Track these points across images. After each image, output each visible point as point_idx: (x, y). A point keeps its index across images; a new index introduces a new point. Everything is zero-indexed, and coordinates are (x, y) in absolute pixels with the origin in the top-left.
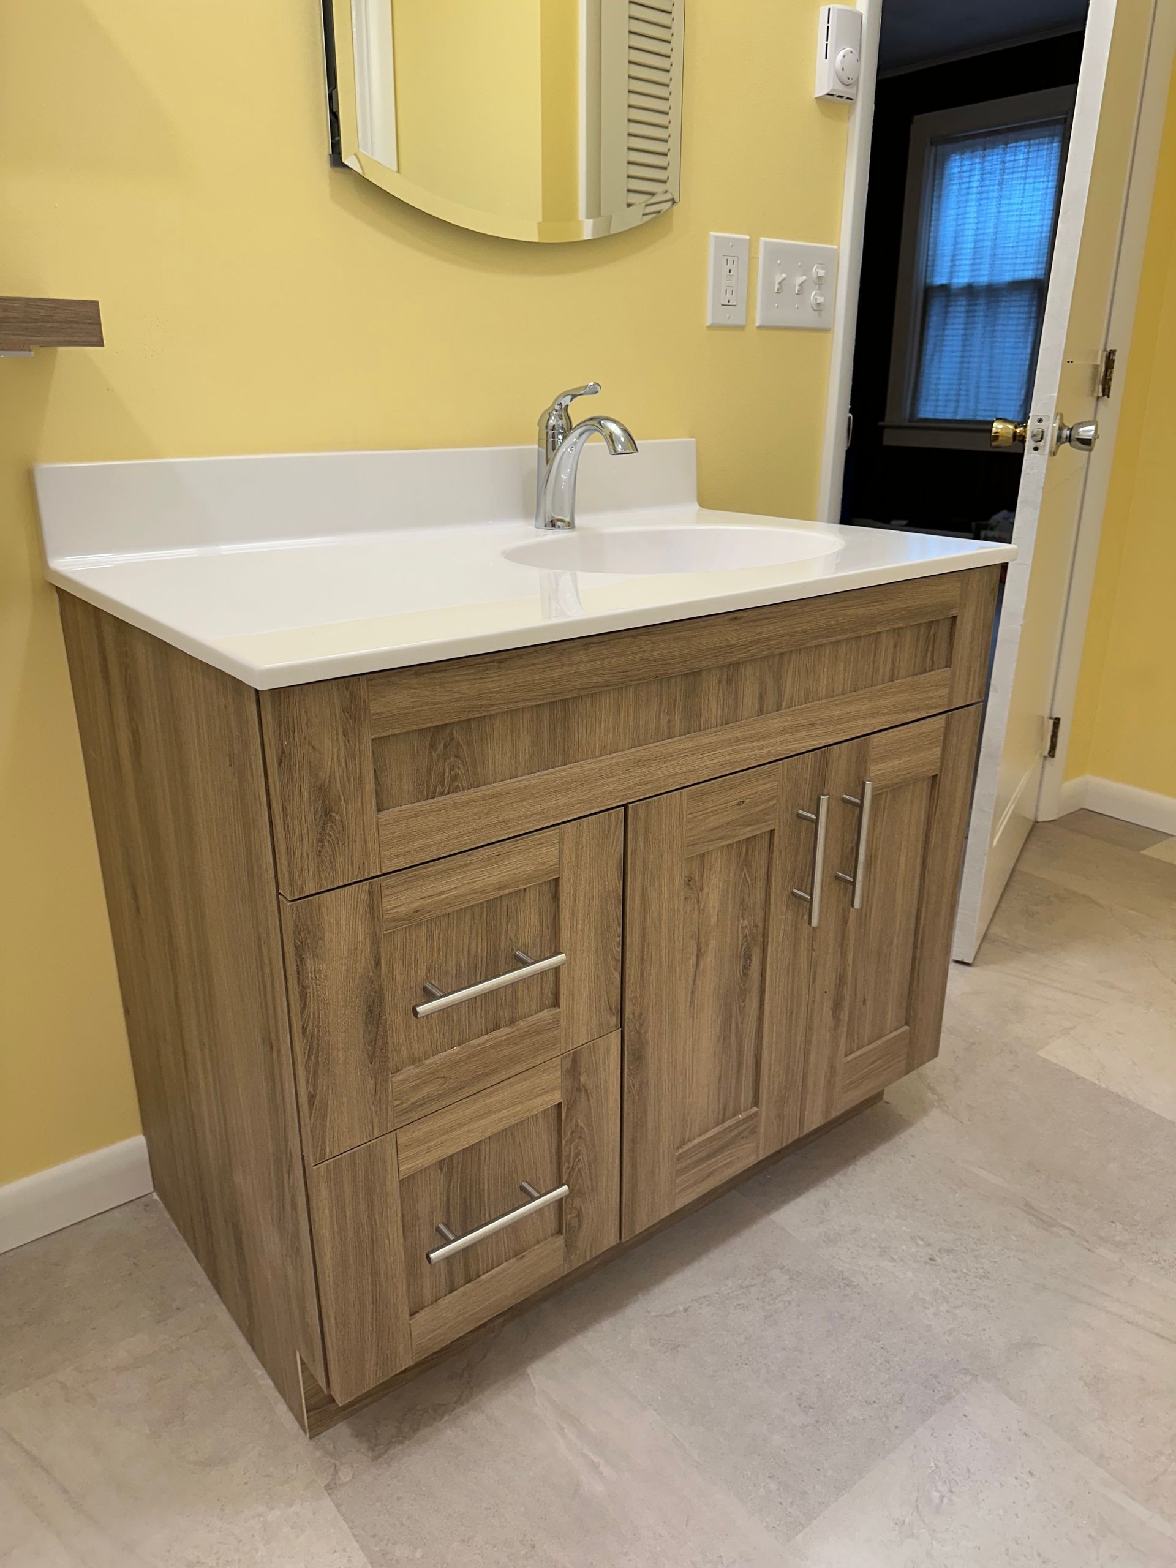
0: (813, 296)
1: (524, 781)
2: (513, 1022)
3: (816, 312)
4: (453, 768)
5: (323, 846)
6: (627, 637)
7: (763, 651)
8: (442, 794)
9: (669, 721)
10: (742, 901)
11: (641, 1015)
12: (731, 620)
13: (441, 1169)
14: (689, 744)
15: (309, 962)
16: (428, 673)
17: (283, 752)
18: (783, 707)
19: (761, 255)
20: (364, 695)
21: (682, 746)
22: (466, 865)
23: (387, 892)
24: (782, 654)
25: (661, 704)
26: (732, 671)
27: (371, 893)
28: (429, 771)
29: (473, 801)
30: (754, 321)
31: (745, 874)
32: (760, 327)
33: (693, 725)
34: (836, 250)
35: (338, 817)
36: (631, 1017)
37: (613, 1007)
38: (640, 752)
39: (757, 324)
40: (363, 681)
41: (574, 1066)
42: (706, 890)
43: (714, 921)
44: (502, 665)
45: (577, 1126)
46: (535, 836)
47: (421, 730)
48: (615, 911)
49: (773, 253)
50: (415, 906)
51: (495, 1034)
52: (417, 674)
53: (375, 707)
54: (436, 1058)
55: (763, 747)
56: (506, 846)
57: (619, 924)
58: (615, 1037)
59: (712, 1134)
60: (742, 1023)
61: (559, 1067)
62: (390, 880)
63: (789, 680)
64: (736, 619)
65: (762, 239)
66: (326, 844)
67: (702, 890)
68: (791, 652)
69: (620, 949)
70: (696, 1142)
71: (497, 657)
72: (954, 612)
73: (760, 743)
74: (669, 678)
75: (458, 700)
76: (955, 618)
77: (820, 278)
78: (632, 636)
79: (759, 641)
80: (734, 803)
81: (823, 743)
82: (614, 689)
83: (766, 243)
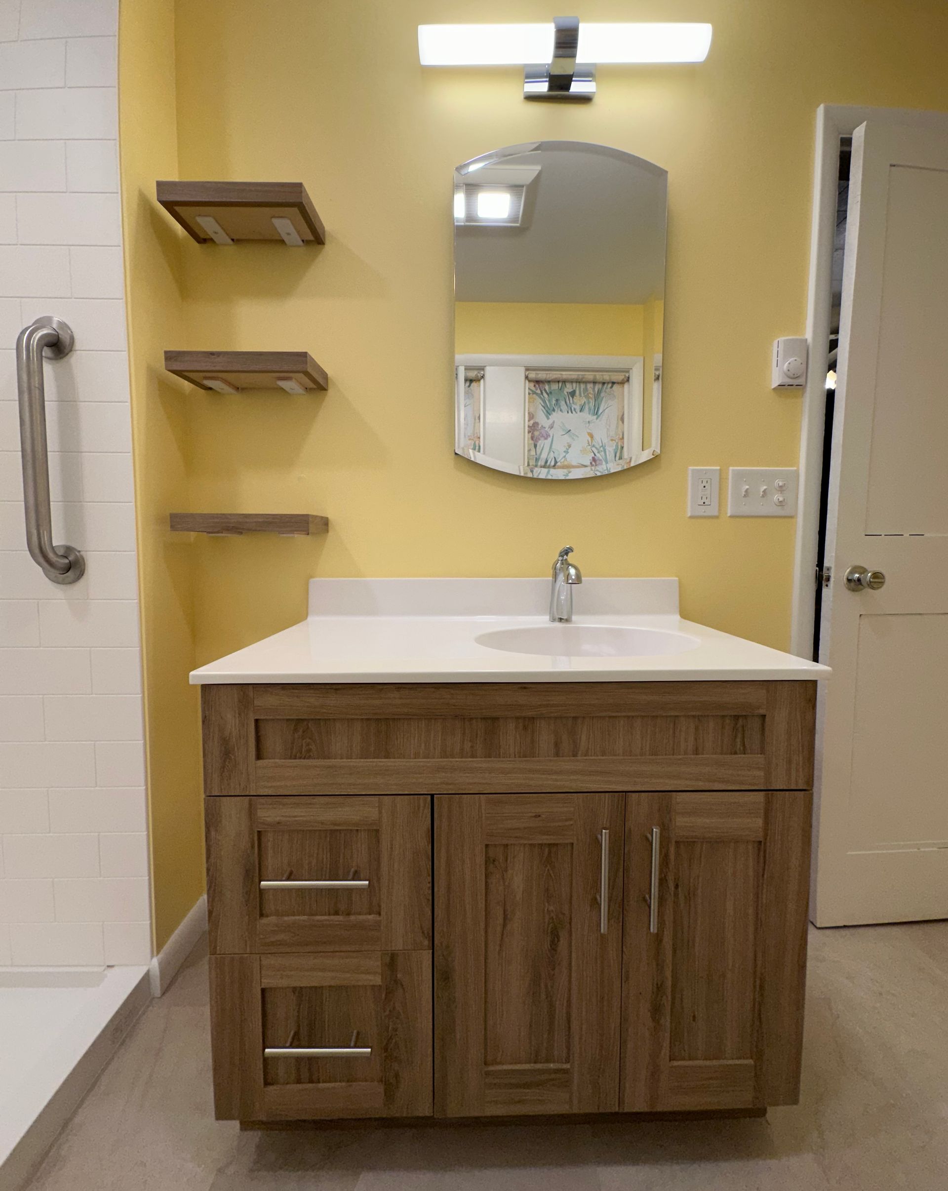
0: (777, 497)
1: (354, 762)
2: (349, 914)
3: (780, 507)
4: (308, 745)
5: (223, 771)
6: (432, 688)
7: (552, 712)
8: (300, 758)
9: (472, 747)
10: (547, 890)
11: (448, 947)
12: (521, 688)
13: (294, 993)
14: (484, 765)
15: (213, 833)
16: (290, 689)
17: (206, 717)
18: (579, 755)
19: (730, 477)
20: (251, 694)
21: (480, 765)
22: (310, 804)
23: (259, 806)
24: (575, 718)
25: (464, 734)
26: (528, 722)
27: (250, 804)
28: (293, 743)
29: (316, 766)
30: (726, 513)
31: (548, 870)
32: (731, 517)
33: (492, 750)
34: (796, 470)
35: (233, 757)
36: (439, 945)
37: (426, 932)
38: (444, 762)
39: (729, 515)
40: (251, 687)
41: (392, 962)
42: (510, 872)
43: (519, 897)
44: (338, 692)
45: (394, 1008)
46: (361, 798)
47: (288, 720)
48: (425, 864)
49: (739, 476)
50: (278, 819)
51: (332, 917)
52: (283, 689)
53: (257, 702)
54: (293, 918)
55: (556, 780)
56: (340, 799)
57: (429, 875)
58: (427, 955)
59: (521, 1068)
60: (552, 987)
61: (380, 959)
62: (262, 800)
63: (584, 737)
64: (525, 688)
65: (731, 468)
66: (226, 770)
67: (506, 871)
68: (584, 718)
69: (430, 892)
70: (505, 1067)
71: (334, 687)
72: (762, 711)
73: (554, 777)
74: (471, 719)
75: (308, 707)
76: (764, 716)
77: (781, 487)
78: (435, 688)
79: (547, 706)
80: (531, 814)
81: (625, 789)
82: (425, 719)
83: (733, 470)
